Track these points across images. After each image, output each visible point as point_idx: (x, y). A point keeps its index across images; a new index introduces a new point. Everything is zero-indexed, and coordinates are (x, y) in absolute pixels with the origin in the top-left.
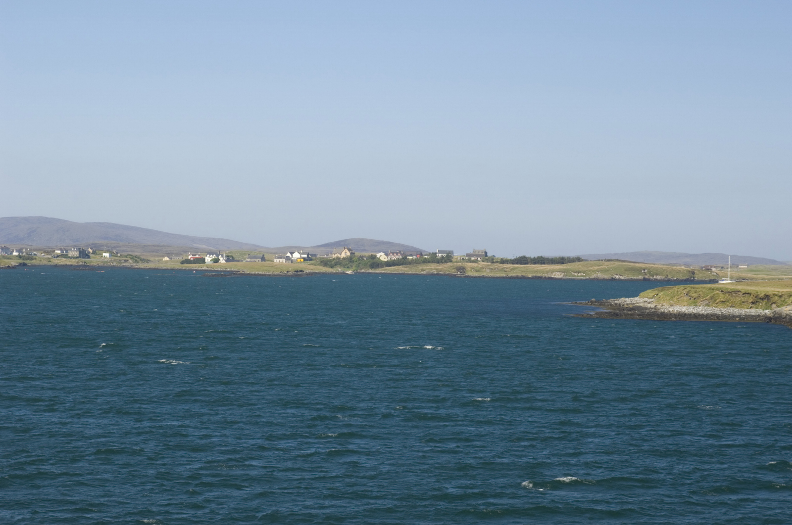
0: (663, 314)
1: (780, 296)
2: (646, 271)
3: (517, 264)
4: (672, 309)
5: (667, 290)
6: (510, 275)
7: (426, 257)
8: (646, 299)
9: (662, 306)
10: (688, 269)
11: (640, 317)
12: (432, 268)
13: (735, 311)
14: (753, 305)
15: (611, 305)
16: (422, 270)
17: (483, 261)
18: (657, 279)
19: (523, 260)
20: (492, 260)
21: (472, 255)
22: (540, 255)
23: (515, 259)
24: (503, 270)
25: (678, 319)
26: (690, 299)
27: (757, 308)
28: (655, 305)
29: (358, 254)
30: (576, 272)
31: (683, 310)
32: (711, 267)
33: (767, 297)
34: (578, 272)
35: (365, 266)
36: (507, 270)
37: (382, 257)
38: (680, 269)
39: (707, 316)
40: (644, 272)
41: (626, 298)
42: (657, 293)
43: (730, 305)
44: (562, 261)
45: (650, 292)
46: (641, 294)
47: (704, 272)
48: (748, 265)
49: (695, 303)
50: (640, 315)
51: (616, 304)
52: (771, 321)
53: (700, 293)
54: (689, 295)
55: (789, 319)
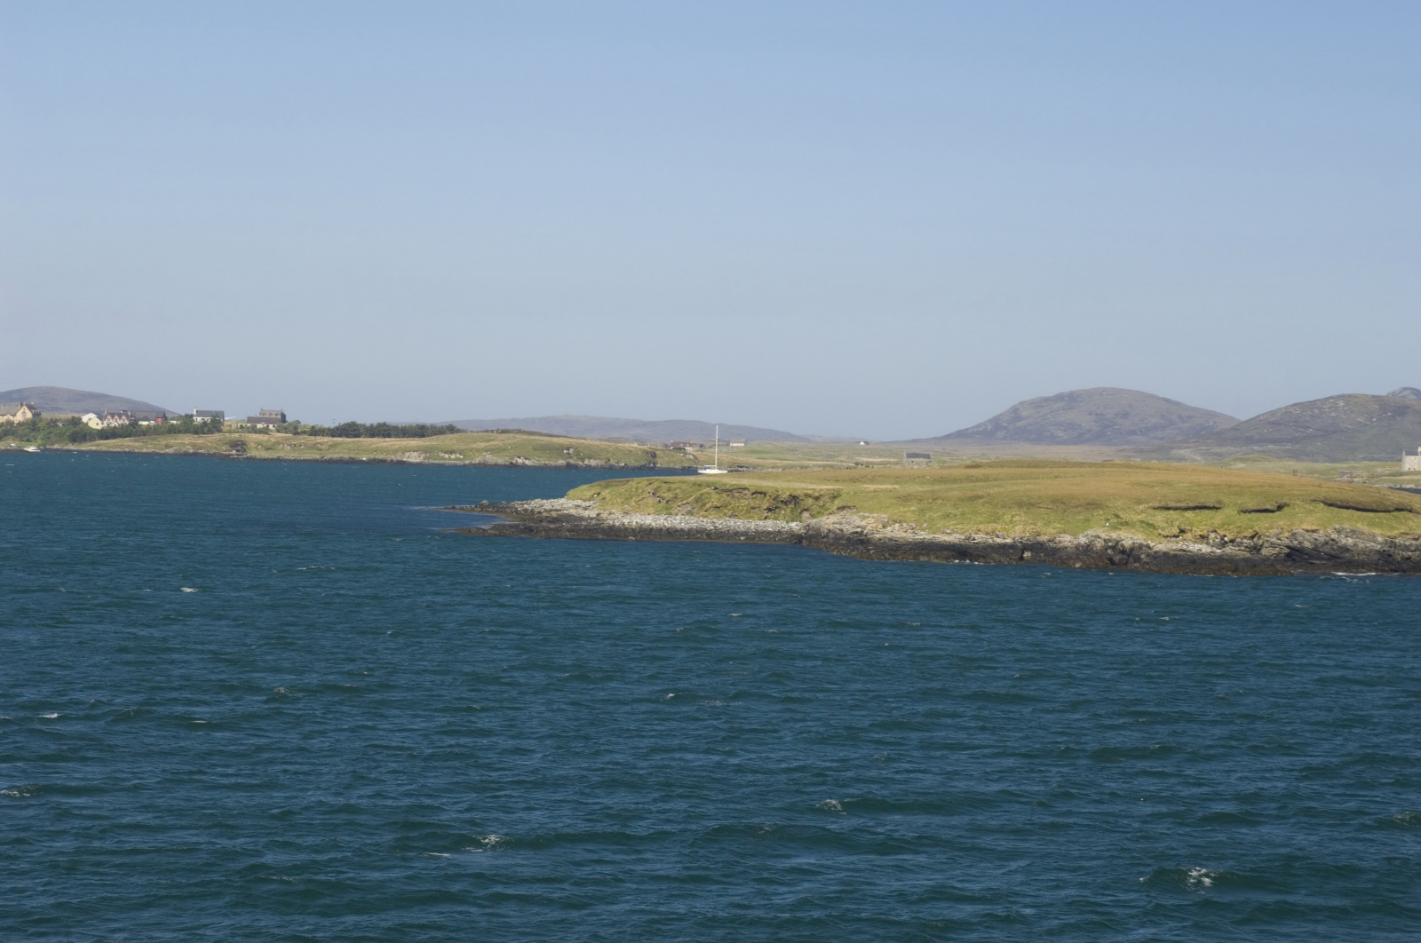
0: (612, 528)
1: (817, 498)
2: (571, 451)
3: (340, 436)
4: (628, 520)
5: (617, 485)
6: (328, 457)
7: (175, 422)
8: (579, 502)
9: (610, 514)
10: (645, 447)
11: (572, 533)
12: (185, 443)
13: (739, 524)
14: (770, 514)
15: (516, 511)
16: (167, 446)
17: (278, 431)
18: (590, 466)
19: (350, 430)
20: (295, 429)
21: (259, 420)
22: (381, 421)
23: (337, 428)
24: (314, 447)
25: (639, 538)
26: (660, 502)
27: (776, 519)
28: (597, 512)
29: (46, 416)
30: (446, 453)
31: (648, 522)
32: (685, 444)
33: (794, 499)
34: (449, 453)
35: (61, 438)
36: (323, 447)
37: (92, 421)
38: (631, 449)
39: (690, 533)
40: (568, 454)
41: (543, 499)
42: (598, 491)
43: (730, 513)
44: (421, 431)
45: (586, 490)
46: (571, 492)
47: (672, 453)
48: (746, 442)
49: (667, 509)
50: (573, 531)
51: (526, 510)
52: (801, 542)
53: (677, 491)
54: (658, 495)
55: (833, 538)
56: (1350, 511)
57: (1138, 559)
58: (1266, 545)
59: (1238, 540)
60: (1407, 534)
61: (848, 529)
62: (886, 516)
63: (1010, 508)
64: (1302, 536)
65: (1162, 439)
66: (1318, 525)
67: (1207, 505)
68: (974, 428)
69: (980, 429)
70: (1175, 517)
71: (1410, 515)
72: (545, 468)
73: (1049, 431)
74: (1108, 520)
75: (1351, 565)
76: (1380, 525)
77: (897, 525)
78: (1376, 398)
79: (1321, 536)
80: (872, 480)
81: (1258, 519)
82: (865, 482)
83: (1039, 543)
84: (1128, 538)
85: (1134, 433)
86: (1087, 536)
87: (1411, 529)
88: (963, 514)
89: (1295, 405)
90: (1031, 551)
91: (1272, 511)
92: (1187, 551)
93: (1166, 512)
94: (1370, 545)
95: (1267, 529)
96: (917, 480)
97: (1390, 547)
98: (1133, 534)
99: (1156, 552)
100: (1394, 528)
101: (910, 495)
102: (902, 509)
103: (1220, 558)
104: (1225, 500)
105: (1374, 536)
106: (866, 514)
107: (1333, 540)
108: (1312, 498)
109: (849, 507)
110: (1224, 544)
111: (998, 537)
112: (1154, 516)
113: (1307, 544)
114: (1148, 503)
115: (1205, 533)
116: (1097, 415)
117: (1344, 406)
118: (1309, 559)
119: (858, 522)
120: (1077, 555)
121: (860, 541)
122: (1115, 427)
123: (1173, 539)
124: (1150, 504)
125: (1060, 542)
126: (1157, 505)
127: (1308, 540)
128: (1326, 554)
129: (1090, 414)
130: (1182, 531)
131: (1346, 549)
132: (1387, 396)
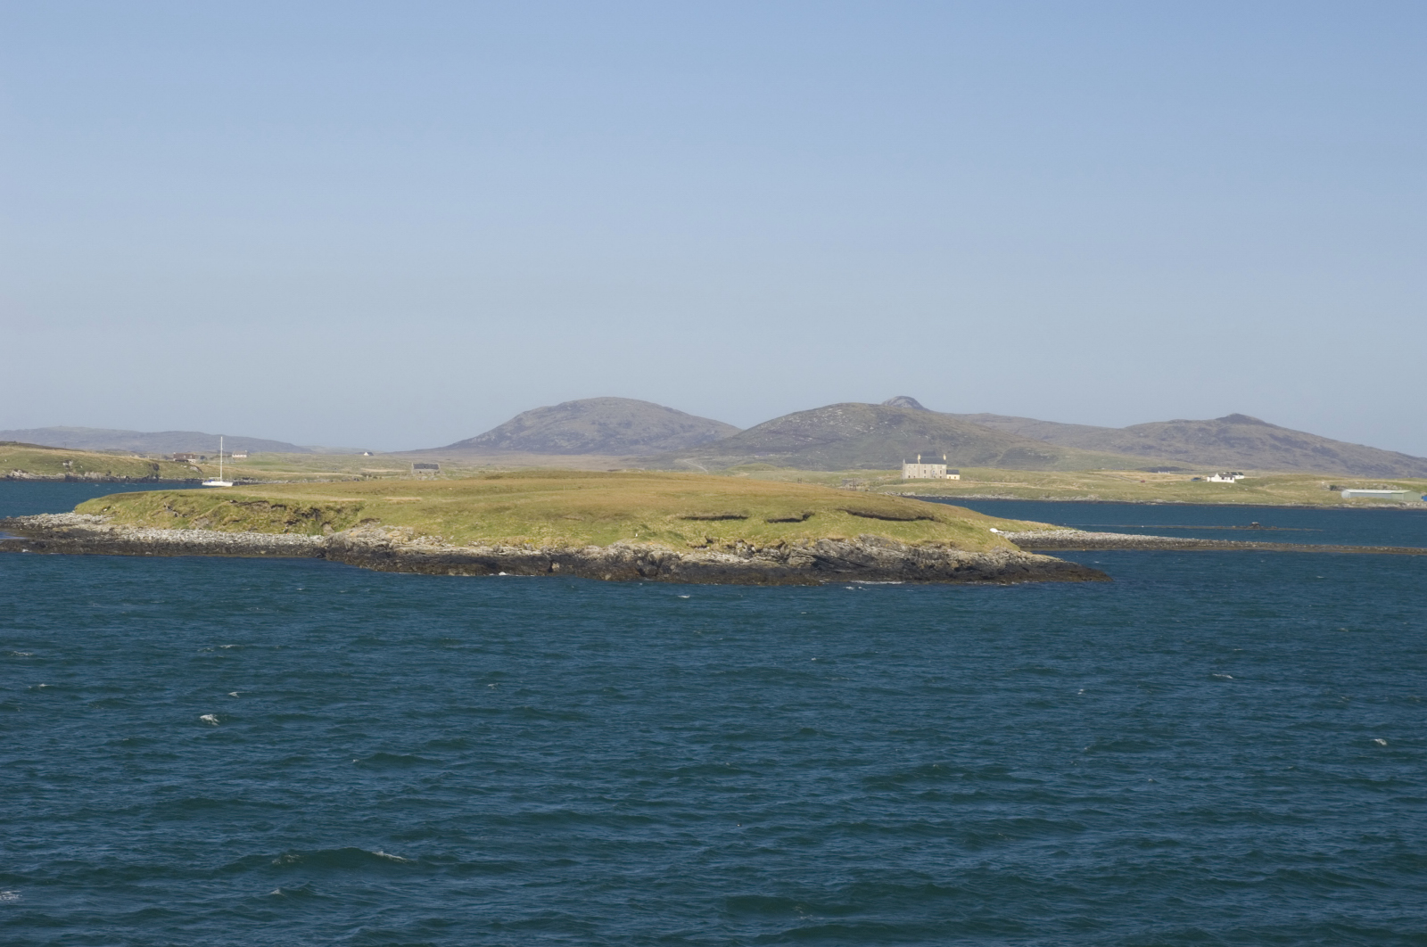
0: (127, 543)
1: (339, 511)
2: (71, 463)
4: (144, 535)
5: (127, 499)
8: (88, 517)
9: (124, 528)
10: (147, 459)
11: (86, 549)
13: (259, 538)
14: (290, 527)
15: (23, 526)
18: (92, 479)
25: (156, 553)
26: (176, 516)
27: (296, 532)
28: (110, 527)
31: (164, 537)
32: (188, 456)
33: (316, 511)
38: (132, 461)
39: (209, 548)
40: (68, 466)
41: (49, 514)
42: (108, 505)
43: (249, 526)
45: (95, 504)
46: (79, 506)
47: (176, 465)
48: (247, 454)
49: (184, 523)
50: (87, 546)
51: (33, 525)
52: (323, 556)
53: (194, 504)
54: (174, 508)
55: (357, 552)
56: (874, 520)
57: (668, 570)
58: (793, 554)
59: (765, 550)
60: (930, 542)
61: (373, 542)
62: (411, 528)
63: (537, 519)
64: (828, 545)
65: (664, 448)
66: (844, 534)
67: (734, 515)
68: (477, 438)
69: (484, 439)
70: (702, 527)
71: (933, 523)
72: (44, 481)
73: (552, 441)
74: (636, 531)
75: (876, 573)
76: (903, 534)
77: (423, 537)
78: (874, 407)
79: (846, 545)
80: (394, 492)
81: (785, 529)
82: (386, 494)
83: (567, 554)
84: (658, 549)
85: (636, 442)
86: (616, 547)
87: (933, 538)
88: (490, 526)
89: (795, 414)
90: (560, 562)
91: (798, 521)
92: (715, 562)
93: (694, 522)
94: (895, 553)
95: (794, 538)
96: (440, 492)
97: (914, 555)
98: (662, 544)
99: (686, 563)
100: (917, 537)
101: (435, 507)
102: (427, 521)
103: (749, 568)
104: (752, 510)
105: (898, 545)
106: (391, 527)
107: (858, 549)
108: (837, 507)
109: (373, 520)
110: (751, 554)
111: (526, 548)
112: (682, 526)
113: (833, 553)
114: (675, 514)
115: (732, 543)
116: (600, 424)
117: (842, 415)
118: (835, 568)
119: (383, 535)
120: (607, 566)
121: (385, 554)
122: (619, 437)
123: (700, 549)
124: (678, 515)
125: (589, 553)
126: (684, 515)
127: (833, 549)
128: (851, 562)
129: (594, 423)
130: (710, 541)
131: (871, 558)
132: (883, 404)
